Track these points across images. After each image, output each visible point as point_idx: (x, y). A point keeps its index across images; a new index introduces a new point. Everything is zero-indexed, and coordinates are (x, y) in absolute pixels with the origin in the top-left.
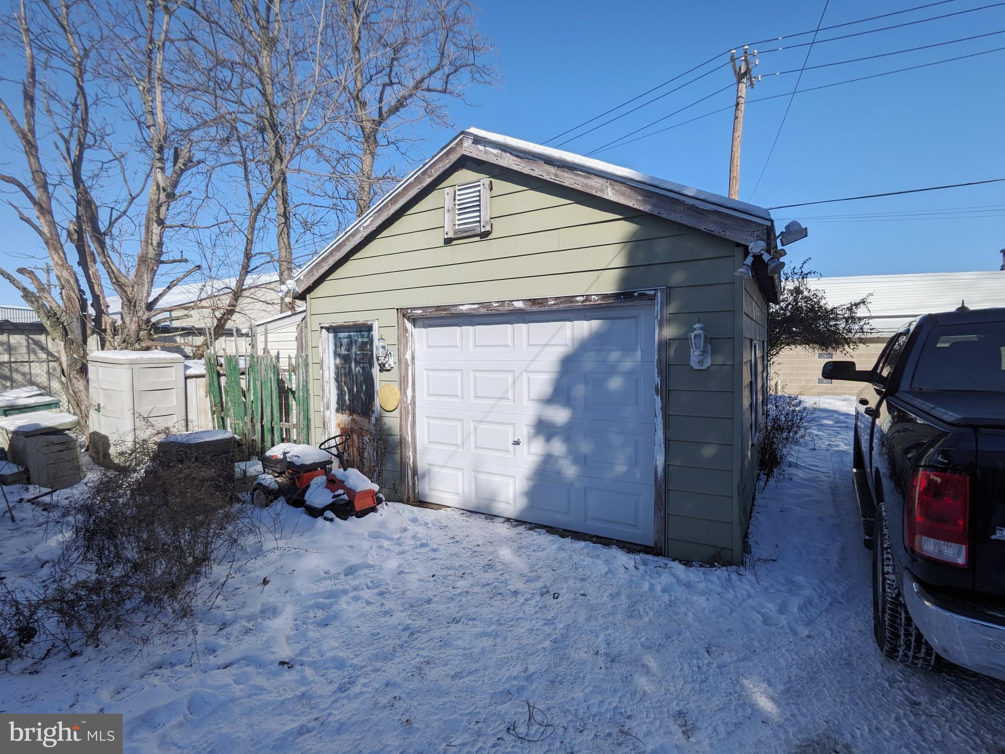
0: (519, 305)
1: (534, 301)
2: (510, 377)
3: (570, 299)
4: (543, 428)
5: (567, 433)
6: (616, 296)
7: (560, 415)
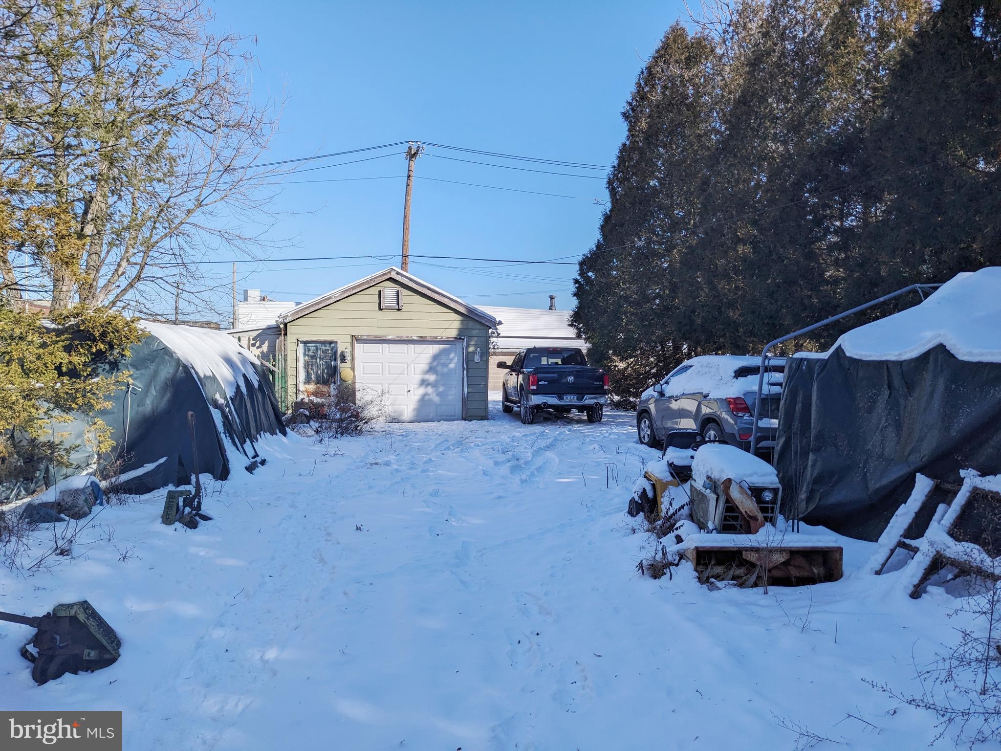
0: (415, 338)
1: (421, 337)
2: (406, 365)
3: (436, 337)
4: (424, 383)
5: (434, 385)
6: (456, 338)
7: (432, 378)
